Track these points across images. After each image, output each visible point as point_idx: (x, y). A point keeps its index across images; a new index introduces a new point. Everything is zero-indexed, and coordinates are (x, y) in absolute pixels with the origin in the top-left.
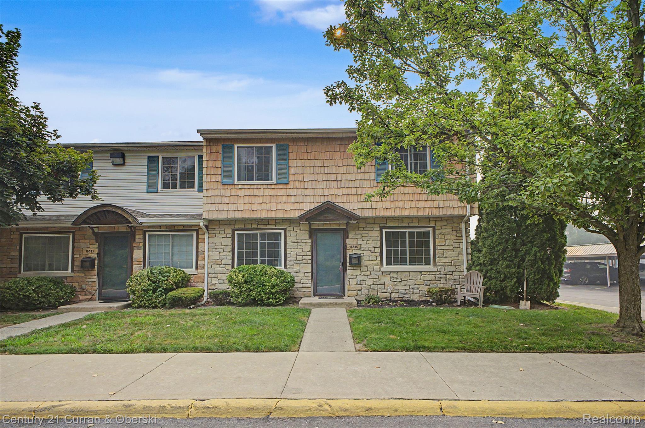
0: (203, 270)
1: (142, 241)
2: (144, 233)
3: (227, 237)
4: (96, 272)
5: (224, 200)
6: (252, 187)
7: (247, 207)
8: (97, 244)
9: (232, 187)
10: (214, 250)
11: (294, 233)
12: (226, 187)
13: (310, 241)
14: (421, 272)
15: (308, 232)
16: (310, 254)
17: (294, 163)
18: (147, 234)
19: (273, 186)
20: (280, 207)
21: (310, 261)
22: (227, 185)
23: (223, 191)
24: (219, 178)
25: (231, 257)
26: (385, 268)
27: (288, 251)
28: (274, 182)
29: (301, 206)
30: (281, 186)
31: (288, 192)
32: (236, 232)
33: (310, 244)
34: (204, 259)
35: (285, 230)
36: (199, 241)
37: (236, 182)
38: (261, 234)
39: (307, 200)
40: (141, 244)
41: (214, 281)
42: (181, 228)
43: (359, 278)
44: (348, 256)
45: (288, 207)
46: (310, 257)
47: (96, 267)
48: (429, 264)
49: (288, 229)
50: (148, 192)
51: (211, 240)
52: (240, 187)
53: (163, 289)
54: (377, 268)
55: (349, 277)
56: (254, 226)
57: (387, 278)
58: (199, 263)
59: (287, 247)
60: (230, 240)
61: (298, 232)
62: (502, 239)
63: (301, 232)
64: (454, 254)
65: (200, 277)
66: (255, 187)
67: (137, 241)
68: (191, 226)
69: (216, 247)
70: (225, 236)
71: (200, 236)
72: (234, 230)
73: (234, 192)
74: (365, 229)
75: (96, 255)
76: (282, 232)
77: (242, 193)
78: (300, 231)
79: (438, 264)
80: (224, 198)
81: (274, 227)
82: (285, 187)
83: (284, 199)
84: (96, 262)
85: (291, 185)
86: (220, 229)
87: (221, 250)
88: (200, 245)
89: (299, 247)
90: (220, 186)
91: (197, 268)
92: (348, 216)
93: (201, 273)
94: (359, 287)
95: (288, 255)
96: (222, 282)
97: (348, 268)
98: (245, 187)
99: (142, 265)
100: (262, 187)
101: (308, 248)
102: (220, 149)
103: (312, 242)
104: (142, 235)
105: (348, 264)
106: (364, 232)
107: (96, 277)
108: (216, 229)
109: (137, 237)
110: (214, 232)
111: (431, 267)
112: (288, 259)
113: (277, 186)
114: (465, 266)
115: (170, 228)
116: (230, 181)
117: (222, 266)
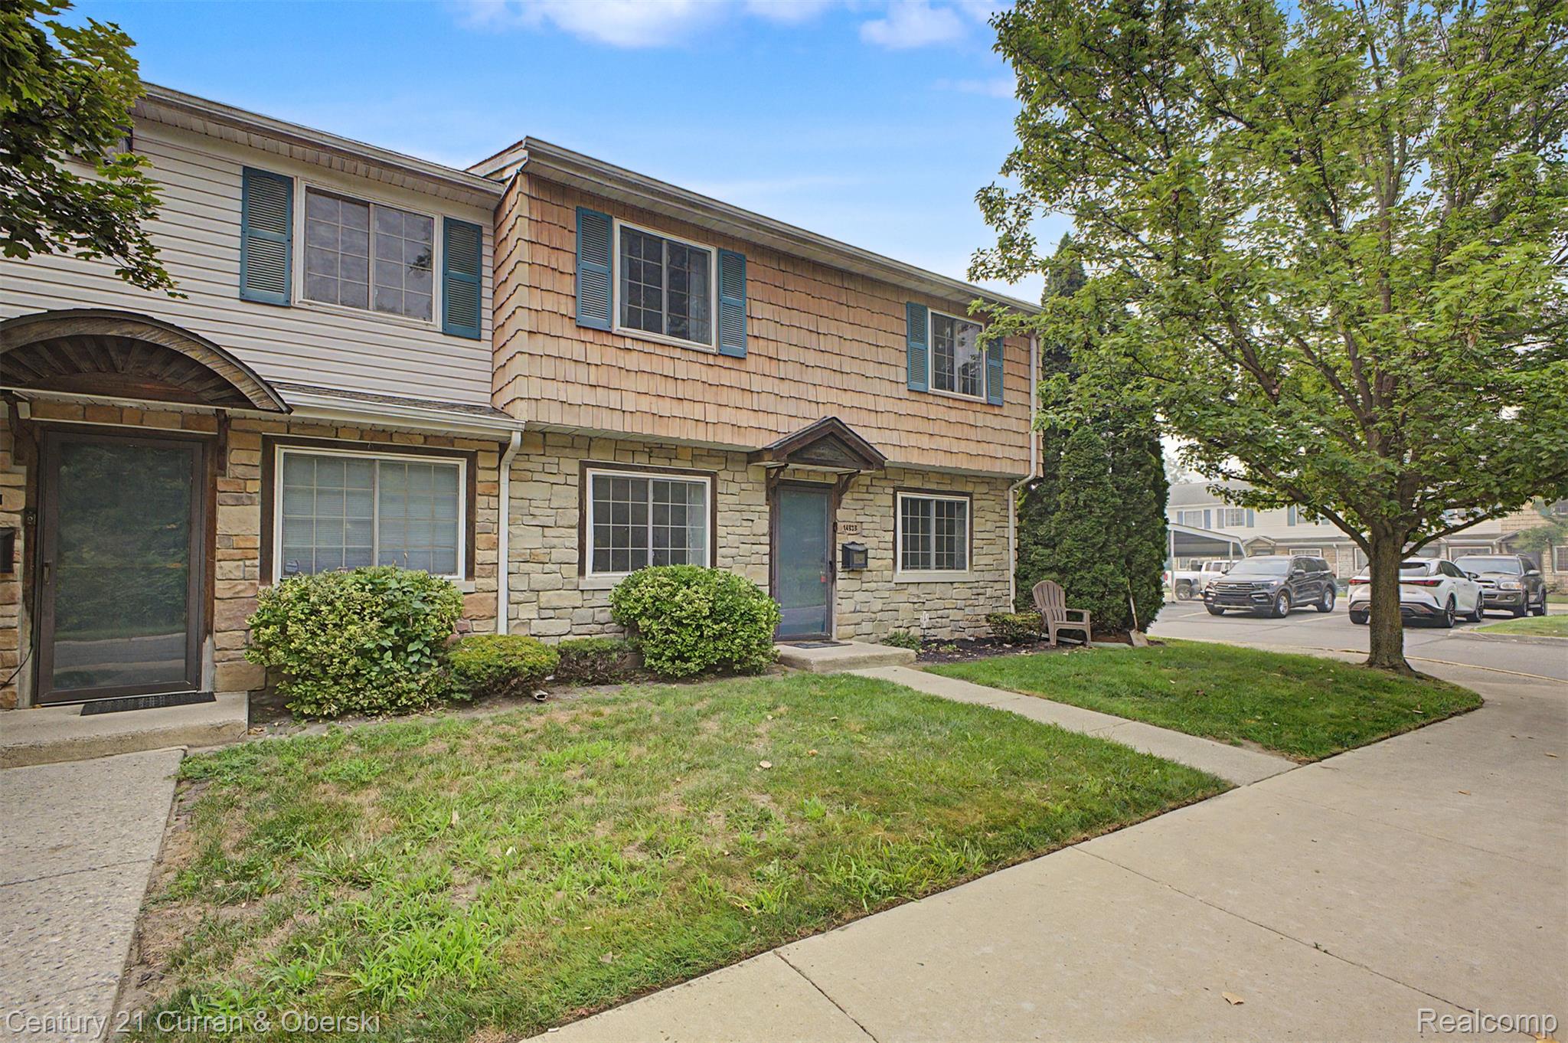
0: (492, 581)
1: (258, 473)
2: (268, 445)
3: (566, 484)
4: (18, 588)
5: (581, 373)
6: (659, 350)
7: (644, 404)
8: (23, 469)
9: (607, 340)
10: (528, 520)
11: (734, 488)
12: (589, 336)
13: (767, 509)
14: (952, 583)
15: (764, 487)
16: (766, 539)
17: (758, 309)
18: (280, 452)
19: (711, 360)
20: (727, 415)
21: (766, 559)
22: (591, 332)
23: (578, 346)
24: (567, 307)
25: (575, 542)
26: (902, 575)
27: (721, 531)
28: (713, 348)
29: (770, 422)
30: (728, 363)
31: (744, 380)
32: (590, 473)
33: (767, 516)
34: (496, 546)
35: (713, 476)
36: (480, 488)
37: (617, 327)
38: (656, 483)
39: (783, 407)
40: (255, 487)
41: (527, 612)
42: (419, 442)
43: (860, 596)
44: (839, 547)
45: (744, 419)
46: (767, 548)
47: (18, 567)
48: (964, 568)
49: (723, 475)
50: (244, 299)
51: (522, 489)
52: (629, 344)
53: (427, 644)
54: (887, 574)
55: (841, 594)
56: (642, 460)
57: (903, 597)
58: (480, 556)
59: (719, 522)
60: (575, 492)
61: (743, 486)
62: (1101, 524)
63: (749, 486)
64: (995, 549)
65: (481, 601)
66: (666, 352)
67: (233, 471)
68: (451, 439)
69: (533, 510)
70: (561, 479)
71: (481, 475)
72: (584, 465)
73: (611, 356)
74: (871, 489)
75: (18, 517)
76: (708, 480)
77: (632, 361)
78: (748, 482)
79: (975, 568)
80: (582, 370)
81: (688, 466)
82: (736, 365)
83: (736, 398)
84: (19, 544)
85: (751, 363)
86: (544, 459)
87: (550, 522)
88: (481, 501)
89: (745, 523)
90: (569, 330)
91: (470, 574)
92: (867, 457)
93: (485, 588)
94: (857, 618)
95: (720, 542)
96: (551, 613)
97: (839, 575)
98: (639, 346)
99: (257, 562)
100: (685, 355)
101: (763, 526)
102: (570, 217)
103: (771, 512)
104: (260, 454)
105: (839, 566)
106: (867, 496)
107: (18, 609)
108: (532, 458)
109: (234, 457)
110: (528, 466)
111: (965, 575)
112: (720, 551)
113: (720, 361)
114: (1012, 572)
115: (379, 439)
116: (600, 322)
117: (548, 567)
